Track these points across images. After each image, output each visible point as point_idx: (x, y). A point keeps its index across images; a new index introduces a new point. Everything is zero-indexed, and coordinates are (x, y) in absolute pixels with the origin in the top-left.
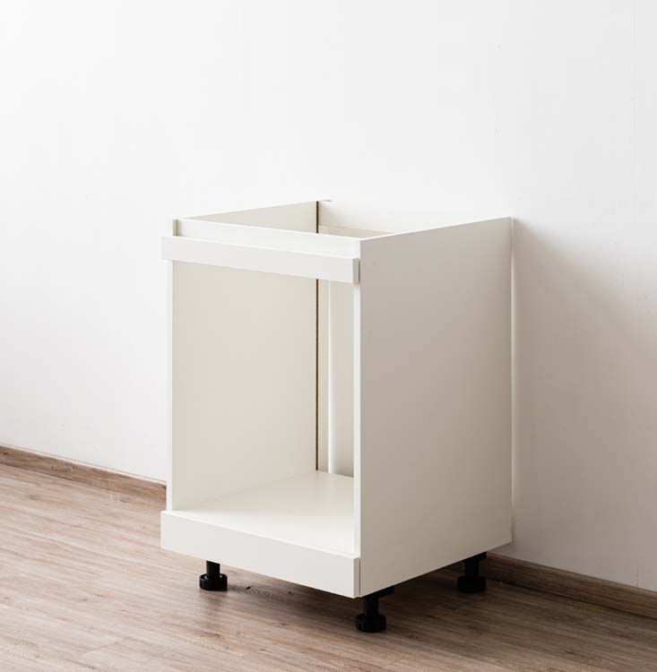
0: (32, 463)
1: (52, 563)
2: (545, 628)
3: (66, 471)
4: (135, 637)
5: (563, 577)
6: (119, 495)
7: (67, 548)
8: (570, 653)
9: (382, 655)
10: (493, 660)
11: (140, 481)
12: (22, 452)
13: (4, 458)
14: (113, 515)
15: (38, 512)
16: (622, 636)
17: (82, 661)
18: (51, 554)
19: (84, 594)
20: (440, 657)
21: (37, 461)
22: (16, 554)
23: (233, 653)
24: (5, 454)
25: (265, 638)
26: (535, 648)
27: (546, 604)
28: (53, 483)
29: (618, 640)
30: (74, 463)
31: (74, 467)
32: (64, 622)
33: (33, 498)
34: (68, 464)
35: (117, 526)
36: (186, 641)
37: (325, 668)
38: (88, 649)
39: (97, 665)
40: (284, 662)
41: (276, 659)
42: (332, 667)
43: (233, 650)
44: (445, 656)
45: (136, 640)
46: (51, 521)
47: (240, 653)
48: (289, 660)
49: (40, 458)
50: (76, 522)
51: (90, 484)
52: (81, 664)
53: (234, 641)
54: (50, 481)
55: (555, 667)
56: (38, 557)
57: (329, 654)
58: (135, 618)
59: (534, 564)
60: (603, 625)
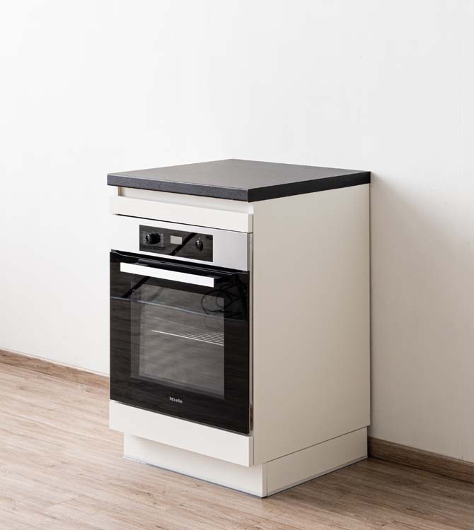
0: (23, 363)
1: (32, 438)
2: (393, 490)
3: (47, 368)
4: (88, 495)
5: (408, 452)
6: (85, 387)
7: (43, 426)
8: (410, 510)
9: (270, 510)
10: (352, 514)
11: (101, 377)
12: (16, 354)
13: (2, 359)
14: (80, 401)
15: (24, 399)
16: (449, 497)
17: (46, 513)
18: (31, 431)
19: (53, 462)
20: (312, 512)
21: (26, 361)
22: (6, 431)
23: (158, 507)
24: (4, 355)
25: (184, 496)
26: (385, 505)
27: (395, 472)
28: (38, 378)
29: (447, 500)
30: (53, 362)
31: (54, 365)
32: (36, 483)
33: (22, 388)
34: (49, 363)
35: (82, 410)
36: (125, 498)
37: (227, 519)
38: (52, 504)
39: (56, 516)
40: (196, 515)
41: (190, 512)
42: (232, 519)
43: (158, 505)
44: (317, 511)
45: (88, 497)
46: (34, 406)
47: (164, 508)
48: (200, 514)
49: (29, 359)
50: (53, 406)
51: (65, 378)
52: (46, 515)
53: (161, 499)
54: (36, 376)
55: (398, 520)
56: (21, 433)
57: (231, 509)
58: (88, 480)
59: (386, 442)
60: (436, 488)
